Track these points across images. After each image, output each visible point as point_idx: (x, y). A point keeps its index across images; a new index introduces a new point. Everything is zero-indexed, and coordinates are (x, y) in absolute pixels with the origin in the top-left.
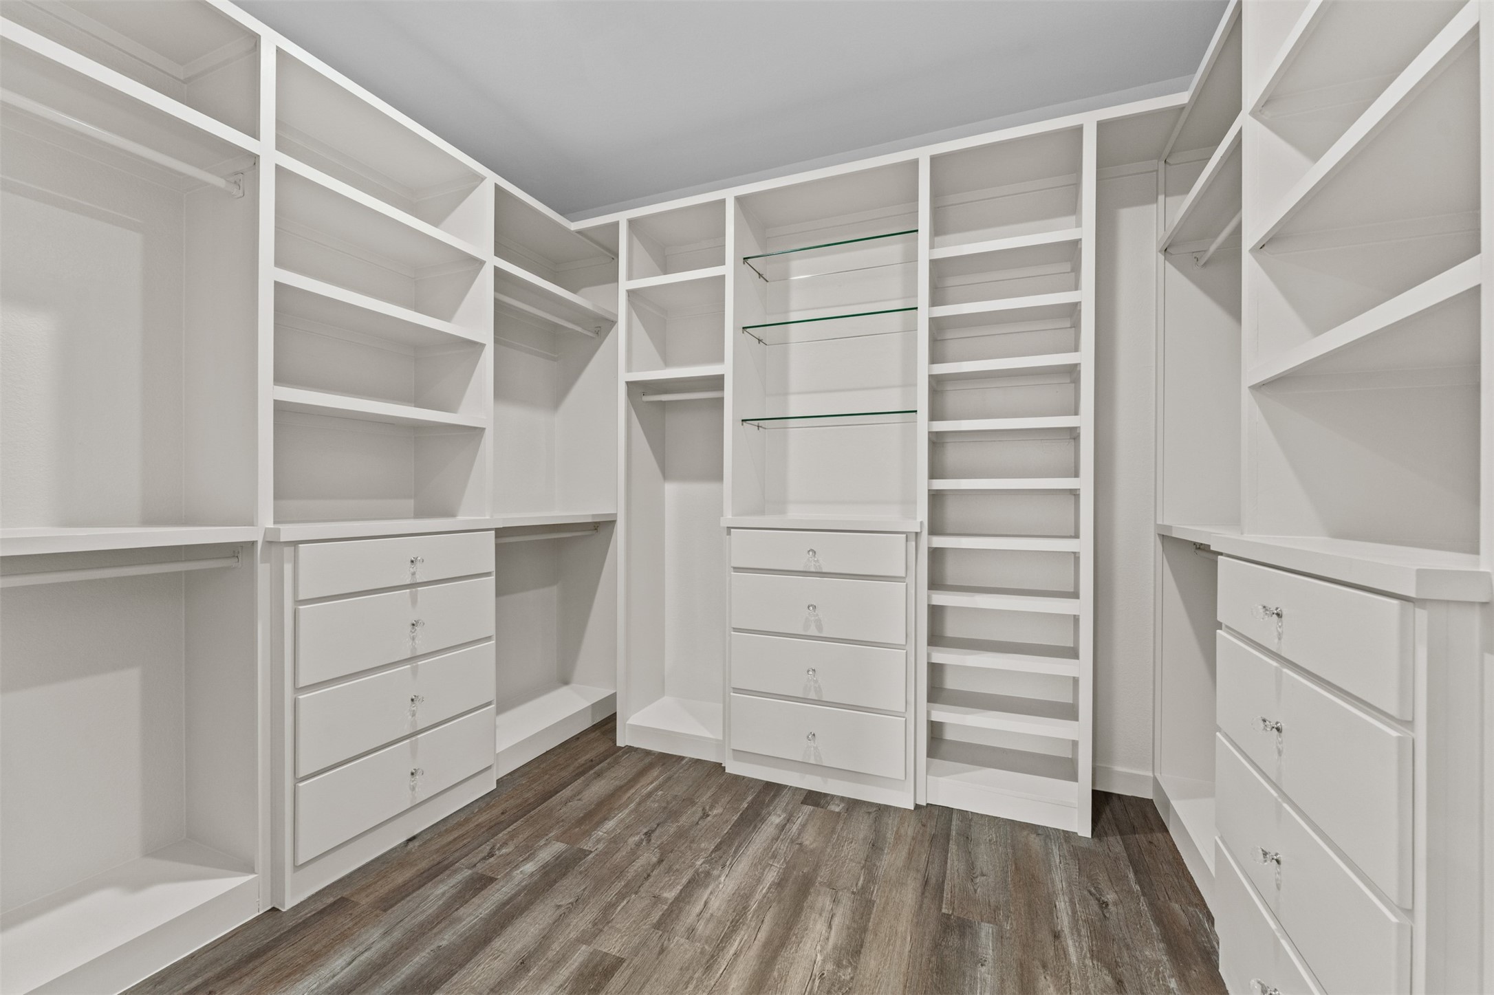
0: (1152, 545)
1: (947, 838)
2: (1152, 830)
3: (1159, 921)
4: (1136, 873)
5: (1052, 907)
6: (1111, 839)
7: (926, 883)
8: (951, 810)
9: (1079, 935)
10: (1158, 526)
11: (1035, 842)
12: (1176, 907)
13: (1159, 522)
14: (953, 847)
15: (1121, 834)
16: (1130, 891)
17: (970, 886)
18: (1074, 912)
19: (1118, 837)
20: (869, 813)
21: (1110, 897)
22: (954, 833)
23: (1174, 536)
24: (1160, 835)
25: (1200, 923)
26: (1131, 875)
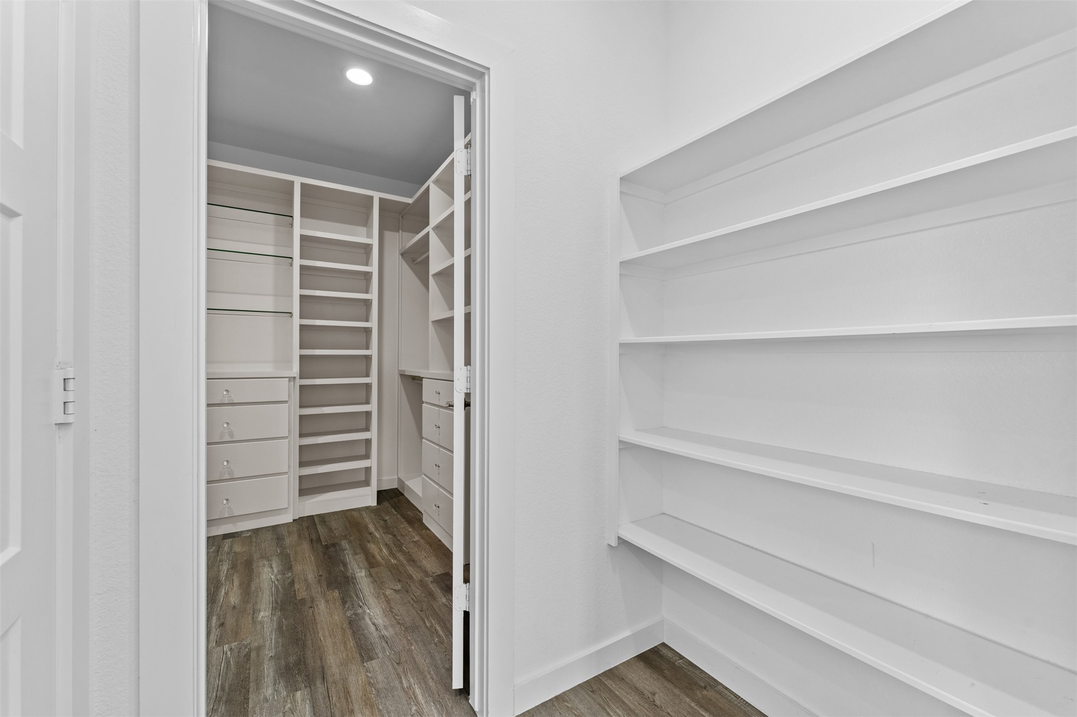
0: (397, 378)
1: (315, 524)
2: (398, 496)
3: (404, 518)
4: (395, 510)
5: (367, 528)
6: (384, 503)
7: (311, 541)
8: (312, 516)
9: (379, 530)
10: (399, 371)
11: (355, 514)
12: (409, 513)
13: (400, 369)
14: (319, 527)
15: (388, 501)
16: (394, 514)
17: (332, 534)
18: (375, 526)
19: (387, 502)
20: (269, 530)
21: (387, 518)
22: (317, 522)
23: (406, 374)
24: (401, 497)
25: (417, 514)
26: (393, 510)
